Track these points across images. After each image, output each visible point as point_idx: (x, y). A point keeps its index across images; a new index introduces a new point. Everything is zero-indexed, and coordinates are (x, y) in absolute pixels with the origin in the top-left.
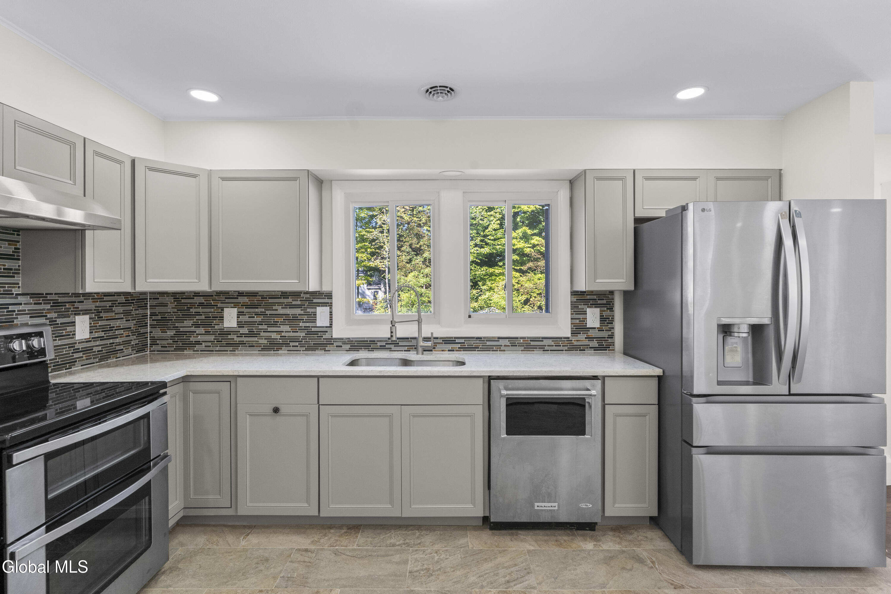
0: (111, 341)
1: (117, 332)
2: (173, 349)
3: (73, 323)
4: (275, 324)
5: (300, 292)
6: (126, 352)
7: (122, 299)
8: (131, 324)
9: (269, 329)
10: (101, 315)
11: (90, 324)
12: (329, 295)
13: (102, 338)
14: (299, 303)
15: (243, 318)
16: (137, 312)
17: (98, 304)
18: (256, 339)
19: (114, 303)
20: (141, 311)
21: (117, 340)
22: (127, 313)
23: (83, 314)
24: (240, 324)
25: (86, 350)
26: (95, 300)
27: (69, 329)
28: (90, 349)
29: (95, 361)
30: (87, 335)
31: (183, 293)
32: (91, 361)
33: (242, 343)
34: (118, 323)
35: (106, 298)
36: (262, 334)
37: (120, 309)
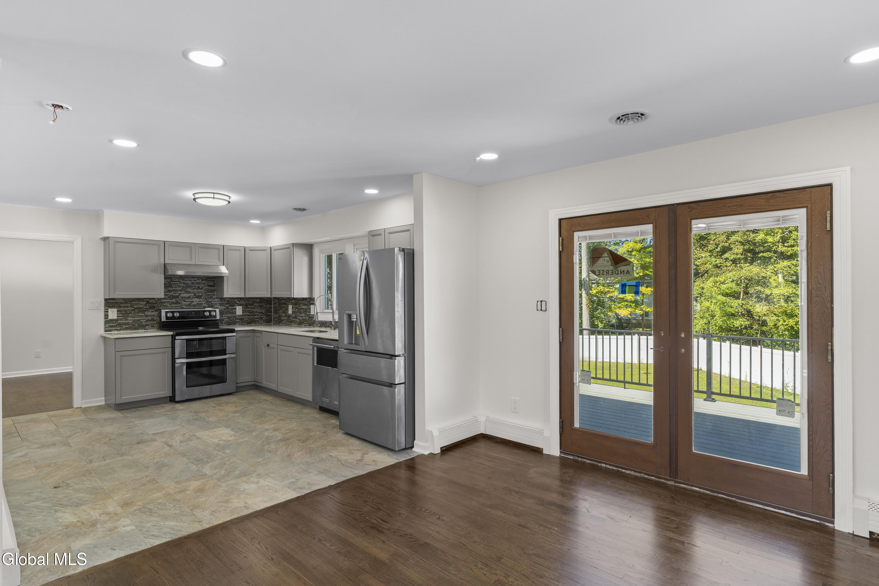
0: (253, 317)
1: (255, 314)
2: (278, 322)
3: (235, 309)
4: (300, 313)
5: (307, 298)
6: (260, 322)
7: (259, 300)
8: (263, 311)
9: (300, 315)
10: (248, 306)
11: (243, 309)
12: (314, 299)
13: (248, 315)
14: (307, 303)
15: (294, 310)
16: (266, 306)
17: (246, 302)
18: (296, 319)
19: (254, 302)
20: (268, 306)
21: (256, 317)
22: (261, 306)
23: (240, 306)
24: (293, 312)
25: (240, 319)
26: (245, 301)
27: (234, 311)
28: (243, 319)
29: (245, 323)
30: (241, 314)
31: (280, 298)
32: (243, 323)
33: (293, 321)
34: (256, 310)
35: (250, 300)
36: (298, 317)
37: (258, 305)
